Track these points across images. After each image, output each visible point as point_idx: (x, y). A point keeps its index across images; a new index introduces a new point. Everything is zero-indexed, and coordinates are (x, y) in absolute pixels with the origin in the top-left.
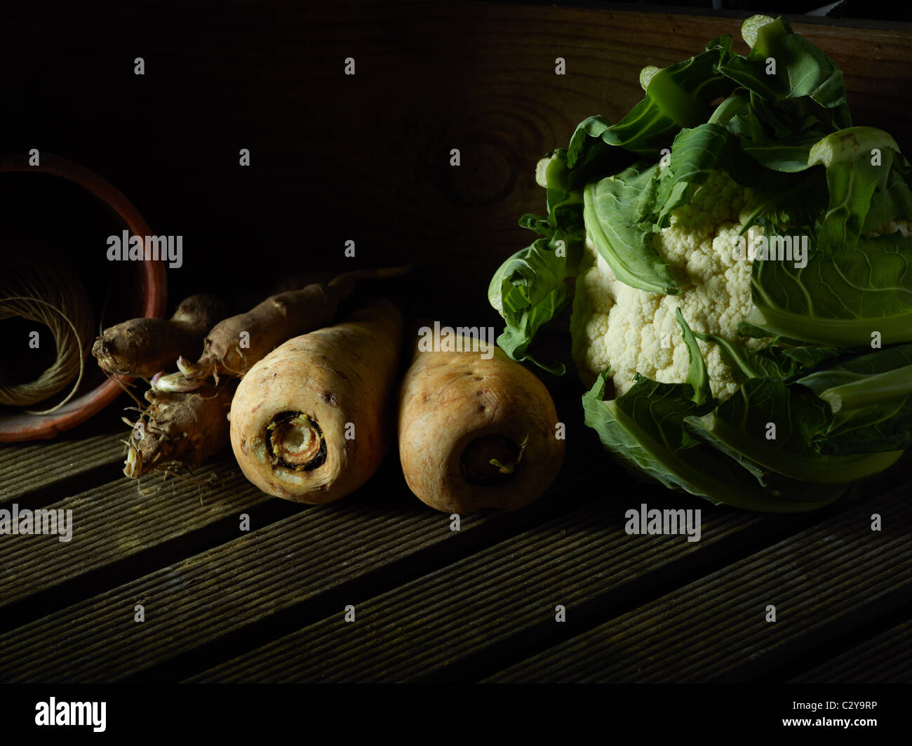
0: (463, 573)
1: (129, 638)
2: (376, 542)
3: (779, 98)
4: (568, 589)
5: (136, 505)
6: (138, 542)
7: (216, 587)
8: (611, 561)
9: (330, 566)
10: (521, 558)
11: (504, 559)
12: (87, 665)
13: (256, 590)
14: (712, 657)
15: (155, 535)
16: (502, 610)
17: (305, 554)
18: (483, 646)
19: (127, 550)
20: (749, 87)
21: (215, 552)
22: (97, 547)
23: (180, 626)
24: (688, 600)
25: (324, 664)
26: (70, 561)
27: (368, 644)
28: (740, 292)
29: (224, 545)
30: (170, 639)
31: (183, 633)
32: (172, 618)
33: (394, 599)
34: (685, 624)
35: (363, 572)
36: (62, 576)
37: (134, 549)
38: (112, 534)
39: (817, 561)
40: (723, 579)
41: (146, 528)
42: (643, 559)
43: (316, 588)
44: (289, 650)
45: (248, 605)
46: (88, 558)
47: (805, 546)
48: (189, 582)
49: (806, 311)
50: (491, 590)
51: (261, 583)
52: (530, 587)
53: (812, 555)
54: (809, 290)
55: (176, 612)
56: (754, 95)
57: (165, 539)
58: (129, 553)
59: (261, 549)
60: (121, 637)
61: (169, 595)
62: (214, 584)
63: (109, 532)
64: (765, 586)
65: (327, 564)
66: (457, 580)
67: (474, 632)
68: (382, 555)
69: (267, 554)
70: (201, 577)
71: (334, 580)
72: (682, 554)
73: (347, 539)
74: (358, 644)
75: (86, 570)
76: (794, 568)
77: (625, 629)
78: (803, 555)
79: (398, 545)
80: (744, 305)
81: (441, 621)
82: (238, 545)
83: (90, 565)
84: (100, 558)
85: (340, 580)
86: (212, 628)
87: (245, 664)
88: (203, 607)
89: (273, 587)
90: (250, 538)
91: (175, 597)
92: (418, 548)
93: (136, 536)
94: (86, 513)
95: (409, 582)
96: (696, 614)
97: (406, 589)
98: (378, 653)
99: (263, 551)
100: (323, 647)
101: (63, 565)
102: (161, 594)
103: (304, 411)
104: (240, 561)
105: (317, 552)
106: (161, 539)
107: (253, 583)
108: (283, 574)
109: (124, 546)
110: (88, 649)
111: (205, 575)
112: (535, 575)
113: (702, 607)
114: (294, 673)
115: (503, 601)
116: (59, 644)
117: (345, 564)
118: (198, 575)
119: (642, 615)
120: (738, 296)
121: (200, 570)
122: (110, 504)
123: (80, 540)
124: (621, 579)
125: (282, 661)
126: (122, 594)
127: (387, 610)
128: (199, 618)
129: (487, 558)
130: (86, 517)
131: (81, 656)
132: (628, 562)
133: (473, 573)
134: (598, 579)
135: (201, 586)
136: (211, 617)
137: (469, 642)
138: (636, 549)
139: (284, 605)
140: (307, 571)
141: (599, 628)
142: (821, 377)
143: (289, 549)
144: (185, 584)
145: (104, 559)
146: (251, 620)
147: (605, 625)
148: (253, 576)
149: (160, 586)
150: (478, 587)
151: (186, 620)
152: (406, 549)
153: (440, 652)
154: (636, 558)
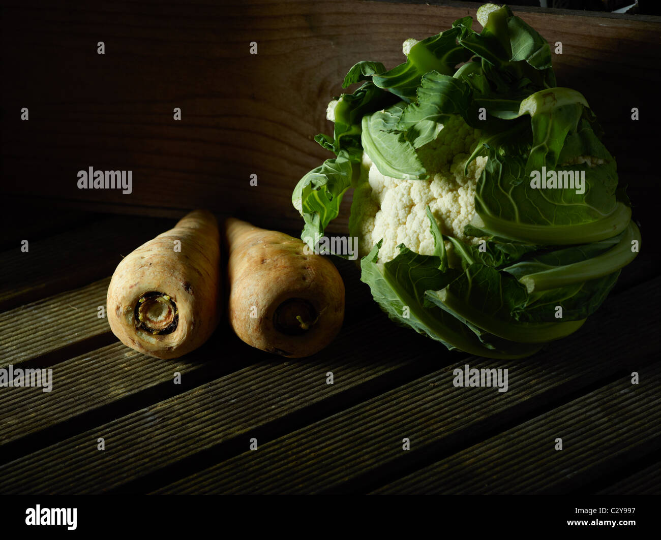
0: (359, 415)
1: (116, 460)
2: (295, 391)
3: (504, 64)
4: (435, 426)
5: (122, 363)
6: (124, 390)
7: (180, 423)
8: (466, 407)
9: (263, 408)
10: (401, 404)
11: (388, 404)
12: (87, 479)
13: (209, 426)
14: (539, 476)
15: (136, 385)
16: (387, 441)
17: (244, 400)
18: (373, 467)
19: (115, 396)
20: (482, 56)
21: (179, 398)
22: (94, 394)
23: (154, 451)
24: (522, 435)
25: (257, 479)
26: (74, 403)
27: (290, 465)
28: (468, 204)
29: (186, 393)
30: (147, 460)
31: (156, 456)
32: (148, 445)
33: (308, 433)
34: (520, 452)
35: (286, 413)
36: (69, 414)
37: (121, 395)
38: (105, 384)
39: (616, 408)
40: (547, 420)
41: (130, 380)
42: (489, 405)
43: (253, 424)
44: (232, 469)
45: (203, 436)
46: (88, 401)
47: (607, 397)
48: (161, 419)
49: (514, 219)
50: (379, 426)
51: (213, 420)
52: (407, 424)
53: (612, 403)
54: (517, 203)
55: (151, 441)
56: (485, 61)
57: (143, 388)
58: (118, 398)
59: (213, 396)
60: (111, 458)
61: (146, 428)
62: (179, 421)
63: (103, 382)
64: (577, 426)
65: (260, 407)
66: (354, 419)
67: (366, 457)
68: (300, 401)
69: (217, 399)
70: (169, 416)
71: (266, 418)
72: (518, 402)
73: (275, 389)
74: (282, 465)
75: (87, 410)
76: (598, 413)
77: (477, 455)
78: (605, 403)
79: (312, 394)
80: (471, 213)
81: (343, 448)
82: (197, 393)
83: (89, 406)
84: (96, 401)
85: (270, 418)
86: (177, 453)
87: (201, 479)
88: (171, 437)
89: (221, 423)
90: (204, 388)
91: (150, 430)
92: (326, 396)
93: (122, 386)
94: (86, 369)
95: (319, 420)
96: (527, 445)
97: (319, 425)
98: (298, 472)
99: (214, 398)
100: (257, 467)
101: (70, 406)
102: (140, 428)
103: (168, 293)
104: (197, 404)
105: (252, 399)
106: (140, 388)
107: (207, 420)
108: (229, 414)
109: (114, 393)
110: (87, 467)
111: (173, 414)
112: (411, 416)
113: (532, 440)
114: (236, 485)
115: (387, 435)
116: (67, 463)
117: (273, 407)
118: (167, 414)
119: (488, 445)
120: (467, 207)
121: (168, 411)
122: (104, 362)
123: (82, 389)
124: (474, 419)
125: (227, 477)
126: (112, 428)
127: (304, 441)
128: (167, 445)
129: (377, 404)
130: (86, 371)
131: (83, 471)
132: (478, 407)
133: (366, 414)
134: (456, 420)
135: (170, 422)
136: (176, 444)
137: (363, 464)
138: (484, 398)
139: (230, 436)
140: (246, 412)
141: (457, 454)
142: (521, 267)
143: (233, 396)
144: (157, 421)
145: (99, 402)
146: (205, 447)
147: (461, 452)
148: (207, 415)
149: (140, 422)
150: (370, 424)
151: (158, 447)
152: (317, 397)
153: (342, 471)
154: (484, 404)
